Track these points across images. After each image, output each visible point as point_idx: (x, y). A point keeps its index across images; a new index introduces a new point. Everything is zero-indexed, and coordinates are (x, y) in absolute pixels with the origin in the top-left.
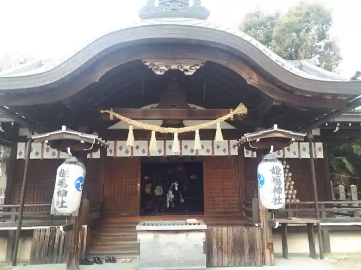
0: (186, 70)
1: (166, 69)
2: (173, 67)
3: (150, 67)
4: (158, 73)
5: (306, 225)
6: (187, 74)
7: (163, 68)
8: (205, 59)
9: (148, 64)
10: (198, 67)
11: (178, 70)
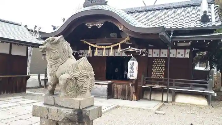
0: (98, 26)
1: (92, 26)
2: (94, 25)
3: (87, 25)
4: (89, 28)
5: (161, 88)
6: (98, 27)
7: (91, 25)
8: (105, 21)
9: (86, 24)
10: (102, 24)
11: (96, 26)
